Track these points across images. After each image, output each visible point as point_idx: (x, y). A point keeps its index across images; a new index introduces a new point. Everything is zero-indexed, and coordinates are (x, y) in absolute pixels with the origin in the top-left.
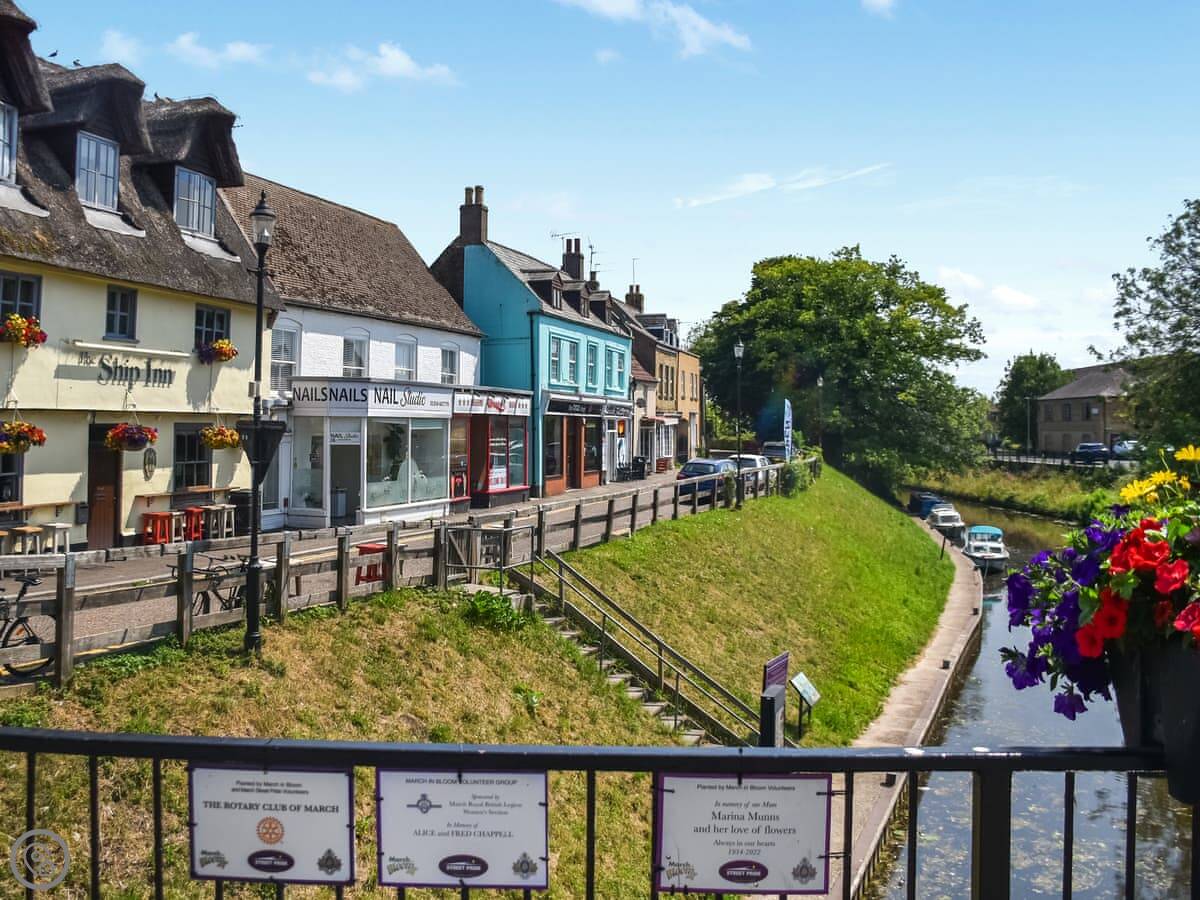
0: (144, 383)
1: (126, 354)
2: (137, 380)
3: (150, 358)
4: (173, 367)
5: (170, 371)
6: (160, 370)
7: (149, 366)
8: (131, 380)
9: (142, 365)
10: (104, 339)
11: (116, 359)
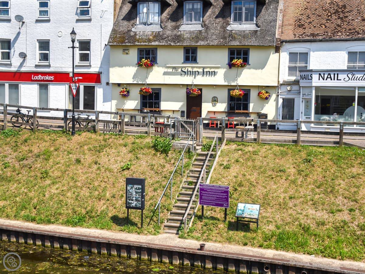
0: (202, 76)
1: (193, 67)
2: (198, 75)
3: (204, 68)
4: (216, 70)
5: (214, 71)
6: (209, 72)
7: (203, 71)
8: (195, 75)
9: (201, 70)
10: (182, 63)
11: (188, 69)
